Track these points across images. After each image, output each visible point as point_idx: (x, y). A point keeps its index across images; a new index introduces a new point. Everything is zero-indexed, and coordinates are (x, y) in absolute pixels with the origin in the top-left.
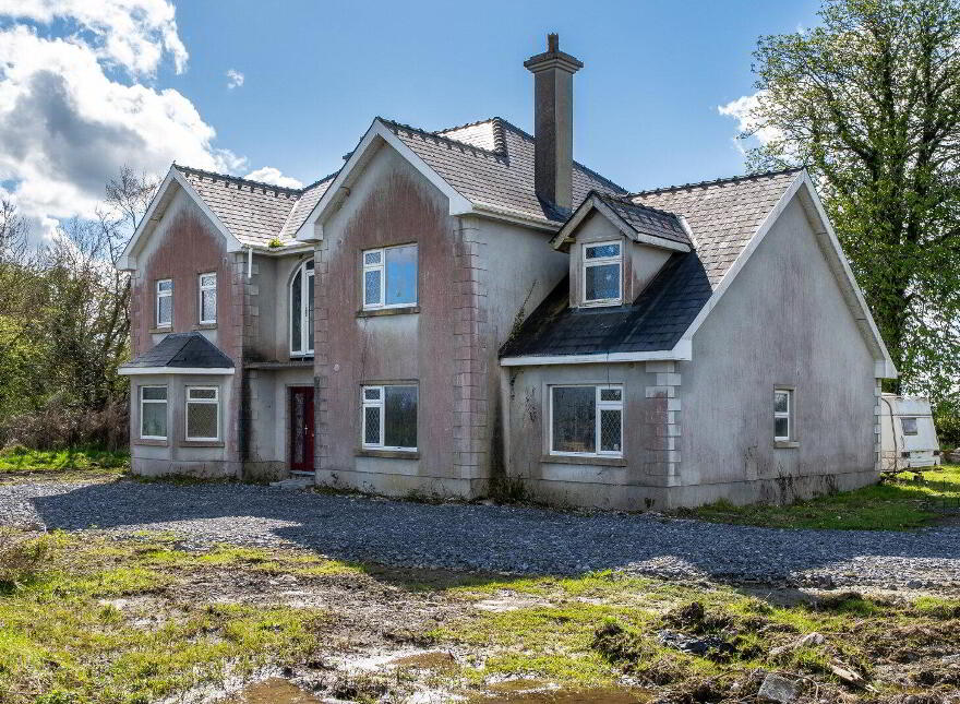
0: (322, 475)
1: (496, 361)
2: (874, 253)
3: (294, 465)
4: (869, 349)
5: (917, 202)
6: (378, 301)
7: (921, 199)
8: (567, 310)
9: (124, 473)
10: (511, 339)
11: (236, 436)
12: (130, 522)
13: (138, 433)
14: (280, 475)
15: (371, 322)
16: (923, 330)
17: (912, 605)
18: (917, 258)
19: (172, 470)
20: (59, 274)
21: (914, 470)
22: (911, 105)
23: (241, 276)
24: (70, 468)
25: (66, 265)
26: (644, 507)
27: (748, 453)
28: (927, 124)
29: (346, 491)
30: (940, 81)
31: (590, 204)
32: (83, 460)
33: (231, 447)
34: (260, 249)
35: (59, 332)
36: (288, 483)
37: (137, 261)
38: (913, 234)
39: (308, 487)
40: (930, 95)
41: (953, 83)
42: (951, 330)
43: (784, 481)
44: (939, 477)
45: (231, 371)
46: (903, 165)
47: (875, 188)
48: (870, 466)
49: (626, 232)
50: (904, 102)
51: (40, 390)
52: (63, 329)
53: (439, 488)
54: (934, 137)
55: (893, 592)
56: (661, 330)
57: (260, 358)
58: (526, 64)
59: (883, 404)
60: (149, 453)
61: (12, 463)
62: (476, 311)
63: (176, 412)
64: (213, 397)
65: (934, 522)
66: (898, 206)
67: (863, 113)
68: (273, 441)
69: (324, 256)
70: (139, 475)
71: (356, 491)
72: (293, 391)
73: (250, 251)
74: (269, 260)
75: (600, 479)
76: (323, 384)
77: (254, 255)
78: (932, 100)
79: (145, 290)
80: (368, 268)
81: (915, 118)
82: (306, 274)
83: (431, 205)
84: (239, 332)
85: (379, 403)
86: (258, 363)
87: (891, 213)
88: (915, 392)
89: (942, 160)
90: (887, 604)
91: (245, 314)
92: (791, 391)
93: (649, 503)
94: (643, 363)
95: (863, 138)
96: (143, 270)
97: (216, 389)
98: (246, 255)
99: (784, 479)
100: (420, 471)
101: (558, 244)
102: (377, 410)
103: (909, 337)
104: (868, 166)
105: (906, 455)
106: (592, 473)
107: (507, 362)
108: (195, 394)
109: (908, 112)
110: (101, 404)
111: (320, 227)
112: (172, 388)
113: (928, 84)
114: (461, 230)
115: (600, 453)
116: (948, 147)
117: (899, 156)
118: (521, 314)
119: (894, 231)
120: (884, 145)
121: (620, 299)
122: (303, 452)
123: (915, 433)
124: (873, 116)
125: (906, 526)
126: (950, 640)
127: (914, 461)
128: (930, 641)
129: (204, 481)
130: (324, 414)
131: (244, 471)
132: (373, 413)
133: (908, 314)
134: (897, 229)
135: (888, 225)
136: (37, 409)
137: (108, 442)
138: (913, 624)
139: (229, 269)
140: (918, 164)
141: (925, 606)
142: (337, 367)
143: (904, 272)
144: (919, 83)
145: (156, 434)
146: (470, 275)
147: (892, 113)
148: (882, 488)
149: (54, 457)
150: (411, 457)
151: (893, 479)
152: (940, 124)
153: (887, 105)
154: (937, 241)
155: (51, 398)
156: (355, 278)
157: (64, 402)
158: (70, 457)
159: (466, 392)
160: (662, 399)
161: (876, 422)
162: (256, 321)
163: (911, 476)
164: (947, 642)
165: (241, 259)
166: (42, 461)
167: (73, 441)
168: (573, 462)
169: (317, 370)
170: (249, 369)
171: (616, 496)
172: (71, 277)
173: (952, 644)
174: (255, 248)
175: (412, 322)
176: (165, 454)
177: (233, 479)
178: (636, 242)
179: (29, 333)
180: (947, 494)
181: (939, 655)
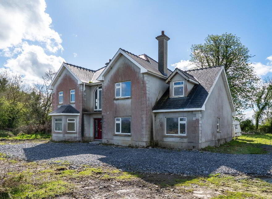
0: (104, 140)
1: (152, 111)
3: (95, 138)
4: (231, 109)
6: (120, 96)
8: (169, 98)
9: (50, 140)
10: (155, 106)
11: (80, 131)
12: (54, 157)
13: (54, 130)
14: (91, 140)
15: (117, 101)
19: (63, 139)
20: (33, 93)
23: (82, 90)
24: (36, 138)
25: (35, 91)
26: (192, 148)
27: (213, 134)
29: (111, 145)
31: (176, 71)
32: (39, 136)
33: (79, 133)
34: (87, 83)
35: (33, 106)
36: (94, 143)
37: (54, 87)
39: (100, 143)
43: (219, 140)
44: (241, 138)
45: (79, 114)
48: (231, 136)
49: (186, 78)
51: (29, 120)
52: (34, 106)
53: (137, 144)
56: (197, 103)
57: (87, 111)
58: (156, 38)
60: (57, 135)
61: (21, 137)
62: (147, 98)
63: (64, 124)
64: (74, 121)
68: (90, 132)
69: (105, 84)
70: (54, 141)
71: (113, 145)
72: (95, 119)
73: (84, 84)
74: (89, 86)
75: (180, 141)
76: (104, 117)
77: (85, 85)
79: (56, 94)
80: (117, 87)
82: (98, 90)
83: (135, 71)
84: (81, 104)
85: (120, 122)
86: (86, 112)
91: (83, 100)
92: (219, 119)
93: (194, 147)
94: (192, 111)
96: (55, 89)
97: (75, 119)
98: (83, 85)
99: (218, 140)
100: (131, 140)
101: (167, 81)
102: (119, 124)
105: (236, 133)
106: (178, 140)
107: (154, 111)
108: (69, 120)
110: (44, 123)
111: (104, 77)
112: (63, 118)
114: (143, 77)
115: (179, 134)
118: (157, 99)
121: (183, 95)
122: (98, 134)
123: (237, 128)
127: (237, 135)
129: (72, 142)
130: (104, 125)
131: (82, 140)
132: (118, 125)
136: (28, 124)
137: (46, 132)
139: (79, 88)
142: (108, 113)
145: (59, 130)
146: (146, 89)
149: (32, 136)
150: (129, 136)
155: (31, 122)
156: (113, 90)
157: (34, 123)
158: (36, 136)
159: (144, 119)
160: (197, 120)
162: (86, 102)
165: (81, 86)
166: (29, 137)
167: (36, 132)
168: (172, 137)
169: (103, 114)
170: (84, 114)
171: (184, 145)
172: (36, 94)
174: (85, 83)
175: (129, 101)
176: (61, 135)
177: (79, 141)
178: (188, 81)
179: (26, 106)
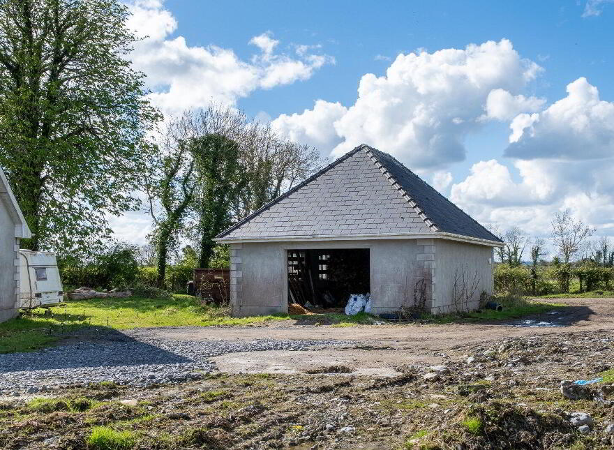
2: (17, 143)
4: (10, 216)
5: (49, 107)
7: (51, 106)
16: (54, 202)
17: (27, 406)
18: (49, 149)
21: (44, 307)
22: (45, 35)
28: (57, 51)
30: (65, 21)
38: (47, 131)
40: (59, 29)
41: (74, 24)
42: (73, 204)
44: (62, 311)
46: (39, 78)
47: (17, 93)
48: (11, 305)
50: (40, 32)
54: (61, 61)
55: (16, 398)
59: (21, 257)
65: (53, 344)
66: (35, 109)
67: (9, 34)
78: (60, 34)
81: (47, 45)
87: (30, 114)
88: (48, 249)
89: (66, 79)
90: (10, 407)
95: (9, 53)
103: (44, 209)
104: (13, 76)
105: (38, 295)
109: (43, 39)
113: (57, 22)
116: (71, 70)
117: (36, 71)
119: (32, 127)
120: (25, 62)
123: (45, 279)
124: (17, 38)
125: (33, 348)
126: (51, 427)
127: (45, 300)
128: (37, 429)
133: (42, 191)
134: (35, 126)
135: (28, 123)
138: (26, 419)
140: (50, 80)
141: (36, 405)
143: (39, 158)
144: (50, 19)
147: (31, 38)
148: (20, 321)
151: (29, 314)
152: (66, 52)
153: (27, 31)
154: (63, 138)
161: (15, 271)
163: (42, 311)
164: (49, 429)
173: (52, 430)
180: (66, 323)
181: (42, 439)
